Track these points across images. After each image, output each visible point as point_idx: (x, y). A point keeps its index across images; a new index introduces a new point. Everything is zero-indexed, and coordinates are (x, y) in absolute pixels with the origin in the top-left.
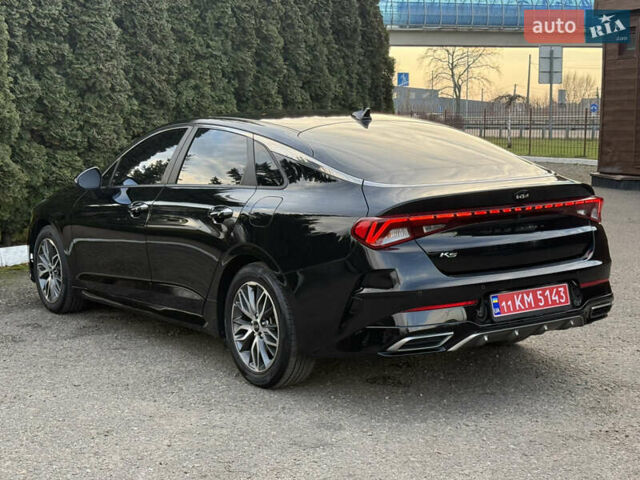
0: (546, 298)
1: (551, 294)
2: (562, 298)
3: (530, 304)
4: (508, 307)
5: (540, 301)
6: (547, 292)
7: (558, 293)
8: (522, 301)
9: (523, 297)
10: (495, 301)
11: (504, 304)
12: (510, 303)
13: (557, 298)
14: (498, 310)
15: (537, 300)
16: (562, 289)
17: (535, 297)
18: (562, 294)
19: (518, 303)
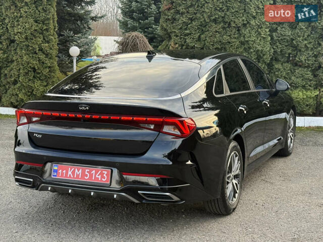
0: (91, 175)
1: (96, 173)
2: (104, 178)
3: (78, 176)
4: (62, 173)
5: (87, 176)
6: (94, 172)
7: (102, 174)
8: (73, 173)
9: (74, 171)
10: (56, 168)
11: (61, 171)
12: (65, 171)
13: (100, 177)
14: (56, 174)
15: (84, 174)
16: (106, 173)
17: (83, 173)
18: (105, 175)
19: (70, 173)
